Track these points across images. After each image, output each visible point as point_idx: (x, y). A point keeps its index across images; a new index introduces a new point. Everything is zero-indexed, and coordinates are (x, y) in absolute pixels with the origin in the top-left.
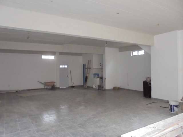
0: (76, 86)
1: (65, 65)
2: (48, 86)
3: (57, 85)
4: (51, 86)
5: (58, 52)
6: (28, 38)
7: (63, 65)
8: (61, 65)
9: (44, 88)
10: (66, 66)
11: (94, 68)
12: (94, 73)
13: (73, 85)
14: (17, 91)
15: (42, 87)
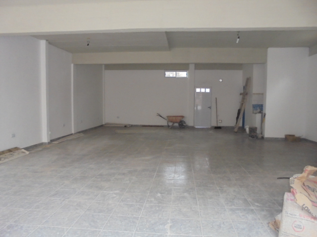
0: (223, 127)
1: (205, 88)
2: (174, 123)
3: (189, 122)
4: (176, 122)
5: (193, 63)
6: (88, 45)
7: (203, 87)
8: (198, 88)
9: (166, 124)
10: (208, 90)
11: (254, 94)
12: (253, 103)
13: (219, 125)
14: (125, 126)
15: (164, 123)
